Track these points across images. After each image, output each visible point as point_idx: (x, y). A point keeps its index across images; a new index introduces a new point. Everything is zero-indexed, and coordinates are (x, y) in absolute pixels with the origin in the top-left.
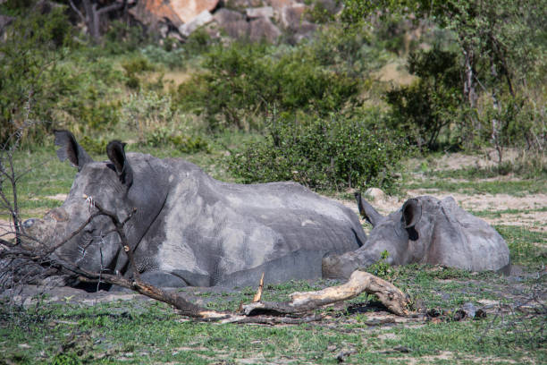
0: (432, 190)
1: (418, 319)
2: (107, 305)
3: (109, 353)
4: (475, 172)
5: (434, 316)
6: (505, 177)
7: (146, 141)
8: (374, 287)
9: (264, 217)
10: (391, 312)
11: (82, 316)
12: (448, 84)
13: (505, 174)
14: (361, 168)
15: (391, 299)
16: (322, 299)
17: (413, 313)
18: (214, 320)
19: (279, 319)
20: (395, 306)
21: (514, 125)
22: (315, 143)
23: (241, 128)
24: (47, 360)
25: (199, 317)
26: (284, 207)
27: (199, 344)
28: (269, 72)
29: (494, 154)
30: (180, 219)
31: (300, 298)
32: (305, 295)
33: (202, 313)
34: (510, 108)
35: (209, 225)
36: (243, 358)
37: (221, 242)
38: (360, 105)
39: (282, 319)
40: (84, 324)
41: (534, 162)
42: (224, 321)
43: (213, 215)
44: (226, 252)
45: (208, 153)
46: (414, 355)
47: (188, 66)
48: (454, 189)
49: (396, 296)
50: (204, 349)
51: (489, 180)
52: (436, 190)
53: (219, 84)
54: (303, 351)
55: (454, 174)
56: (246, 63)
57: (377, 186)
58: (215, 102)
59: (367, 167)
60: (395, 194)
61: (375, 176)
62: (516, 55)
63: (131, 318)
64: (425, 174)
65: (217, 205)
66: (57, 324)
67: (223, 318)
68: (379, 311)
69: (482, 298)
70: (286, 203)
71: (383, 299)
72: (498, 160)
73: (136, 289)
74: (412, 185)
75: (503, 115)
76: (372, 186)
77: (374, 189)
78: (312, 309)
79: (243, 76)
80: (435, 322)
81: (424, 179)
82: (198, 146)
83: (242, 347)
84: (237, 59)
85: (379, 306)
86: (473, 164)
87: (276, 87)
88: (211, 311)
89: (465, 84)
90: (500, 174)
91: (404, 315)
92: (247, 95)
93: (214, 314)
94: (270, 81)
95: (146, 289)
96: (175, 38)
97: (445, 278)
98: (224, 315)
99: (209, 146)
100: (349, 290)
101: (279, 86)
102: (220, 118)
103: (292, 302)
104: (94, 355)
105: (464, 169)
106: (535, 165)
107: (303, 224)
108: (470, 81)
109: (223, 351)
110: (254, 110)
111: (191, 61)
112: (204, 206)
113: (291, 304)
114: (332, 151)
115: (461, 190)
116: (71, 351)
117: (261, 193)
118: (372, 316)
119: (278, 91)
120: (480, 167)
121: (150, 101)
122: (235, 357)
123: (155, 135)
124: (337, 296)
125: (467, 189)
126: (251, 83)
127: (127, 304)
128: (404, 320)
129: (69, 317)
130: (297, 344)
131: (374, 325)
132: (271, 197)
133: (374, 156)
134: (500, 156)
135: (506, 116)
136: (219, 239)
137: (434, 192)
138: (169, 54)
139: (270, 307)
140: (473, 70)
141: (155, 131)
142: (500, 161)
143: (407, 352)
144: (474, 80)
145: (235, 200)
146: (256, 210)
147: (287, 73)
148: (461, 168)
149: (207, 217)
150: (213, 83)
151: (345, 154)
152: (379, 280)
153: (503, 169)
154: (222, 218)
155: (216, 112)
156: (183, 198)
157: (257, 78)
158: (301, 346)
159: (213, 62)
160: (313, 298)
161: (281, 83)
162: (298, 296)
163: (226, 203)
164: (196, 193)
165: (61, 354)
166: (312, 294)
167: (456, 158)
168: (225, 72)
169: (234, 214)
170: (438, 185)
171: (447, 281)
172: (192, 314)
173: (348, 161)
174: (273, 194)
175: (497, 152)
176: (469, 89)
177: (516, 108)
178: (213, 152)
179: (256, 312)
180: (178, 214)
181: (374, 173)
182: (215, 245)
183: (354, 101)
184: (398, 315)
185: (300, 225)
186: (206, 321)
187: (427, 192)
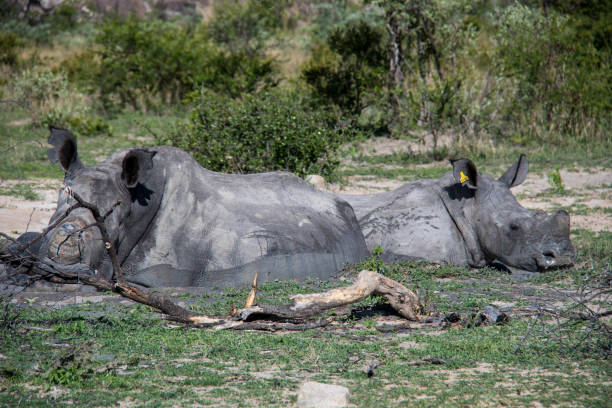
0: (369, 176)
1: (434, 324)
2: (76, 308)
3: (111, 366)
4: (408, 158)
5: (453, 321)
6: (441, 163)
7: (40, 122)
8: (383, 289)
9: (258, 215)
10: (402, 316)
11: (55, 321)
12: (371, 64)
13: (441, 159)
14: (300, 153)
15: (402, 302)
16: (328, 302)
17: (425, 317)
18: (208, 326)
19: (280, 325)
20: (406, 309)
21: (451, 108)
22: (249, 126)
23: (137, 108)
24: (43, 374)
25: (189, 323)
26: (279, 203)
27: (202, 355)
28: (168, 49)
29: (429, 138)
30: (171, 221)
31: (303, 301)
32: (309, 298)
33: (192, 319)
34: (447, 89)
35: (198, 225)
36: (258, 371)
37: (210, 244)
38: (275, 85)
39: (284, 325)
40: (60, 330)
41: (471, 147)
42: (219, 328)
43: (203, 214)
44: (216, 256)
45: (110, 135)
46: (449, 367)
47: (55, 42)
48: (392, 176)
49: (408, 299)
50: (207, 361)
51: (426, 166)
52: (373, 177)
53: (114, 60)
54: (321, 363)
55: (387, 159)
56: (142, 39)
57: (316, 173)
58: (109, 81)
59: (307, 152)
60: (335, 181)
61: (314, 162)
62: (445, 32)
63: (110, 324)
64: (354, 159)
65: (208, 202)
66: (28, 330)
67: (216, 324)
68: (387, 315)
69: (494, 300)
70: (281, 198)
71: (393, 302)
72: (433, 145)
73: (118, 290)
74: (346, 171)
75: (439, 96)
76: (311, 173)
77: (314, 176)
78: (317, 314)
79: (139, 54)
80: (455, 327)
81: (355, 165)
82: (98, 128)
83: (251, 358)
84: (134, 34)
85: (387, 310)
86: (405, 149)
87: (175, 65)
88: (202, 315)
89: (392, 62)
90: (436, 159)
91: (416, 320)
92: (143, 74)
93: (206, 320)
94: (170, 59)
95: (130, 291)
96: (37, 12)
97: (443, 277)
98: (216, 320)
99: (111, 128)
100: (356, 292)
101: (179, 63)
102: (114, 98)
103: (293, 306)
104: (93, 369)
105: (395, 154)
106: (472, 150)
107: (300, 224)
108: (397, 58)
109: (230, 363)
110: (151, 89)
111: (58, 36)
112: (195, 203)
113: (292, 308)
114: (268, 134)
115: (400, 177)
116: (70, 365)
117: (254, 186)
118: (380, 321)
119: (178, 69)
120: (412, 152)
121: (44, 79)
122: (248, 370)
123: (50, 116)
124: (343, 298)
125: (406, 176)
126: (149, 60)
127: (97, 307)
128: (419, 326)
129: (39, 323)
130: (313, 354)
131: (388, 332)
132: (265, 190)
133: (313, 141)
134: (435, 140)
135: (442, 98)
136: (207, 241)
137: (371, 179)
138: (34, 29)
139: (269, 312)
140: (399, 47)
141: (50, 112)
142: (435, 145)
143: (439, 363)
144: (400, 59)
145: (227, 195)
146: (249, 207)
147: (187, 50)
148: (390, 153)
149: (197, 217)
150: (107, 60)
151: (282, 138)
152: (389, 281)
153: (439, 154)
154: (212, 217)
155: (109, 92)
156: (174, 195)
157: (155, 55)
158: (318, 357)
159: (107, 37)
160: (317, 302)
161: (181, 60)
162: (300, 299)
163: (218, 198)
164: (186, 189)
165: (59, 368)
166: (316, 297)
167: (382, 142)
168: (118, 48)
169: (226, 212)
170: (372, 171)
171: (446, 280)
172: (182, 319)
173: (286, 146)
174: (267, 187)
175: (432, 136)
176: (396, 67)
177: (452, 88)
178: (115, 134)
179: (253, 317)
180: (169, 216)
181: (313, 158)
182: (203, 248)
183: (268, 81)
184: (410, 319)
185: (297, 226)
186: (198, 327)
187: (364, 180)
